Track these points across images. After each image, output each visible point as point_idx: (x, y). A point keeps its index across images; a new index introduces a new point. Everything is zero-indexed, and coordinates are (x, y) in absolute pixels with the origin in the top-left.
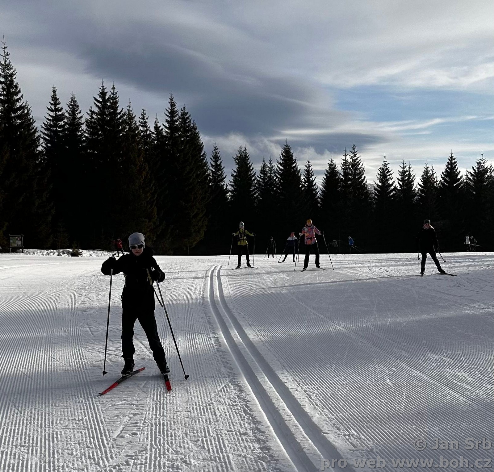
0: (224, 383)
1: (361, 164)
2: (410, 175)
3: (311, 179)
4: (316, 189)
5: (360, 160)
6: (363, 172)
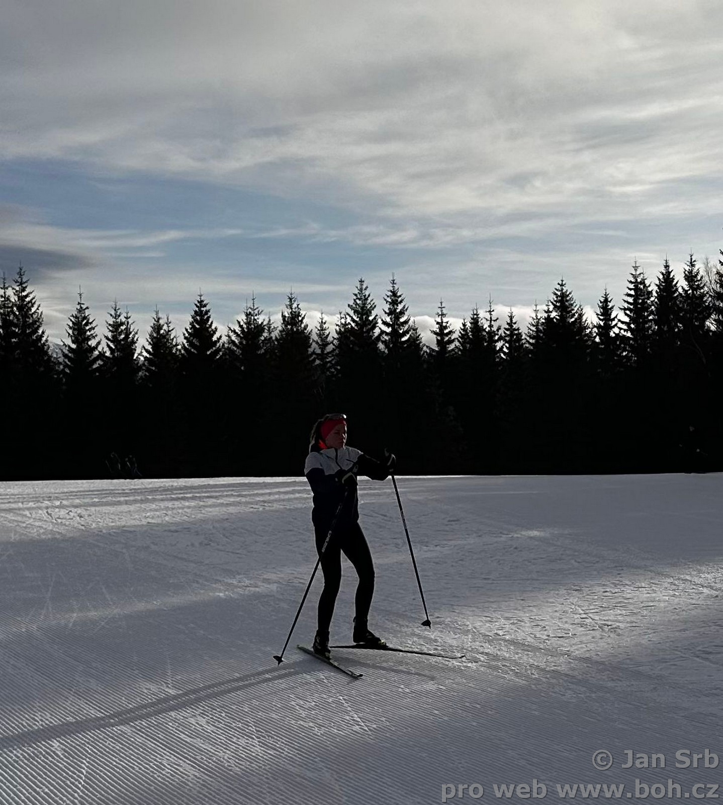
1: (36, 306)
2: (128, 333)
5: (33, 298)
6: (40, 320)
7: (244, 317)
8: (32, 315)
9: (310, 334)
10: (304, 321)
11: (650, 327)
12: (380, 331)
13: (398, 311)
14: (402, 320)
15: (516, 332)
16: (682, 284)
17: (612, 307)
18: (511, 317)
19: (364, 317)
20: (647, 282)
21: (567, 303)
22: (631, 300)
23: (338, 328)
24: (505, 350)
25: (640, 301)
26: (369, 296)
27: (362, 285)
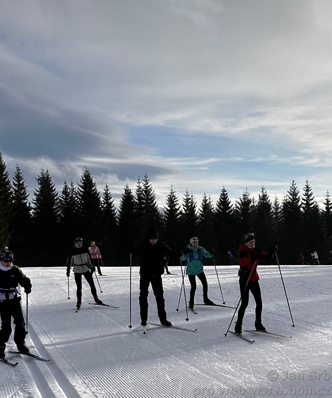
0: (14, 391)
1: (152, 191)
3: (110, 201)
4: (114, 210)
5: (151, 187)
6: (155, 197)
7: (243, 197)
8: (151, 195)
9: (271, 204)
12: (301, 203)
13: (309, 194)
14: (311, 198)
19: (294, 197)
23: (283, 201)
26: (297, 187)
27: (294, 183)
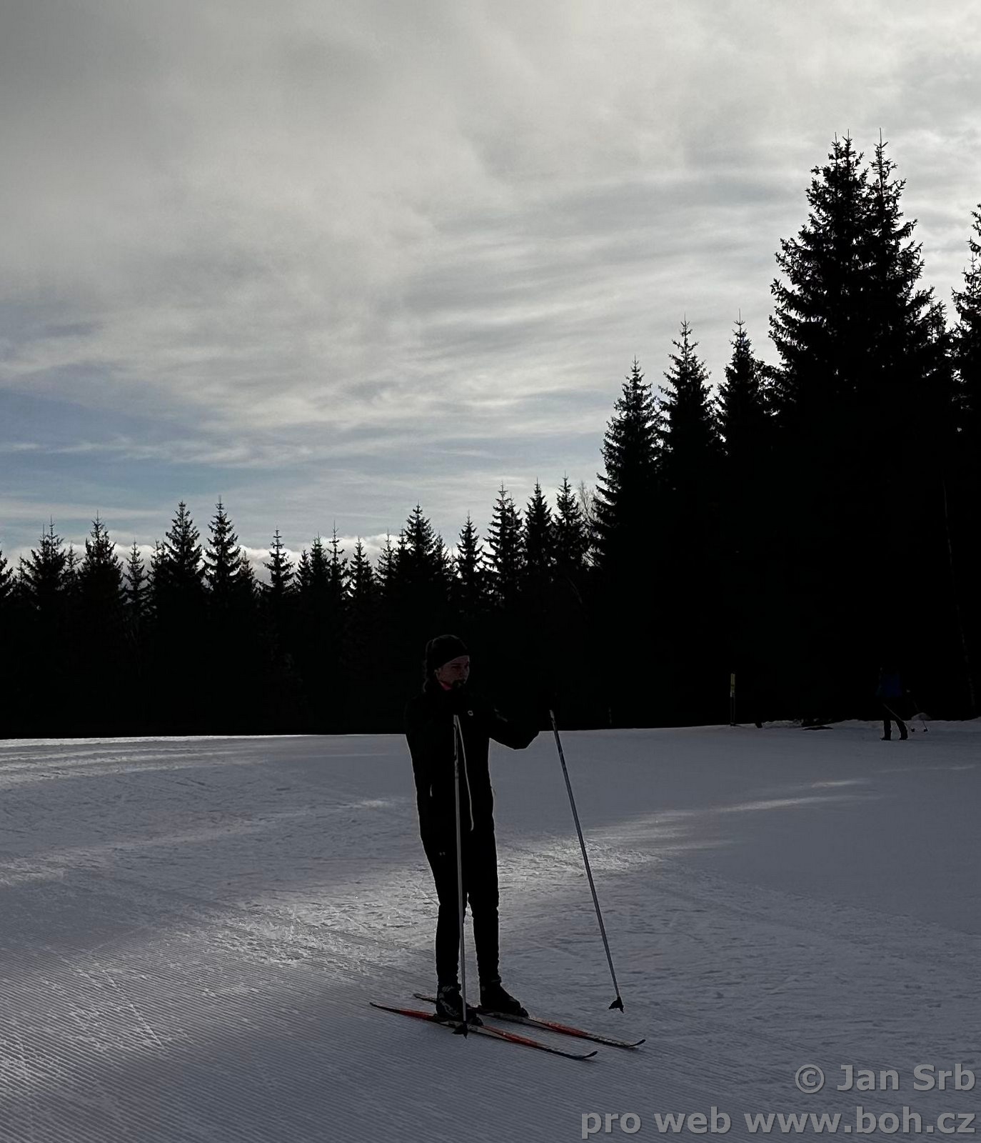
7: (41, 548)
9: (120, 567)
10: (114, 551)
11: (519, 561)
12: (204, 564)
13: (225, 540)
14: (230, 551)
15: (365, 566)
16: (555, 512)
17: (476, 538)
18: (359, 549)
19: (185, 547)
20: (516, 510)
21: (423, 533)
22: (497, 530)
23: (153, 560)
24: (352, 586)
25: (508, 531)
26: (191, 522)
27: (182, 510)
